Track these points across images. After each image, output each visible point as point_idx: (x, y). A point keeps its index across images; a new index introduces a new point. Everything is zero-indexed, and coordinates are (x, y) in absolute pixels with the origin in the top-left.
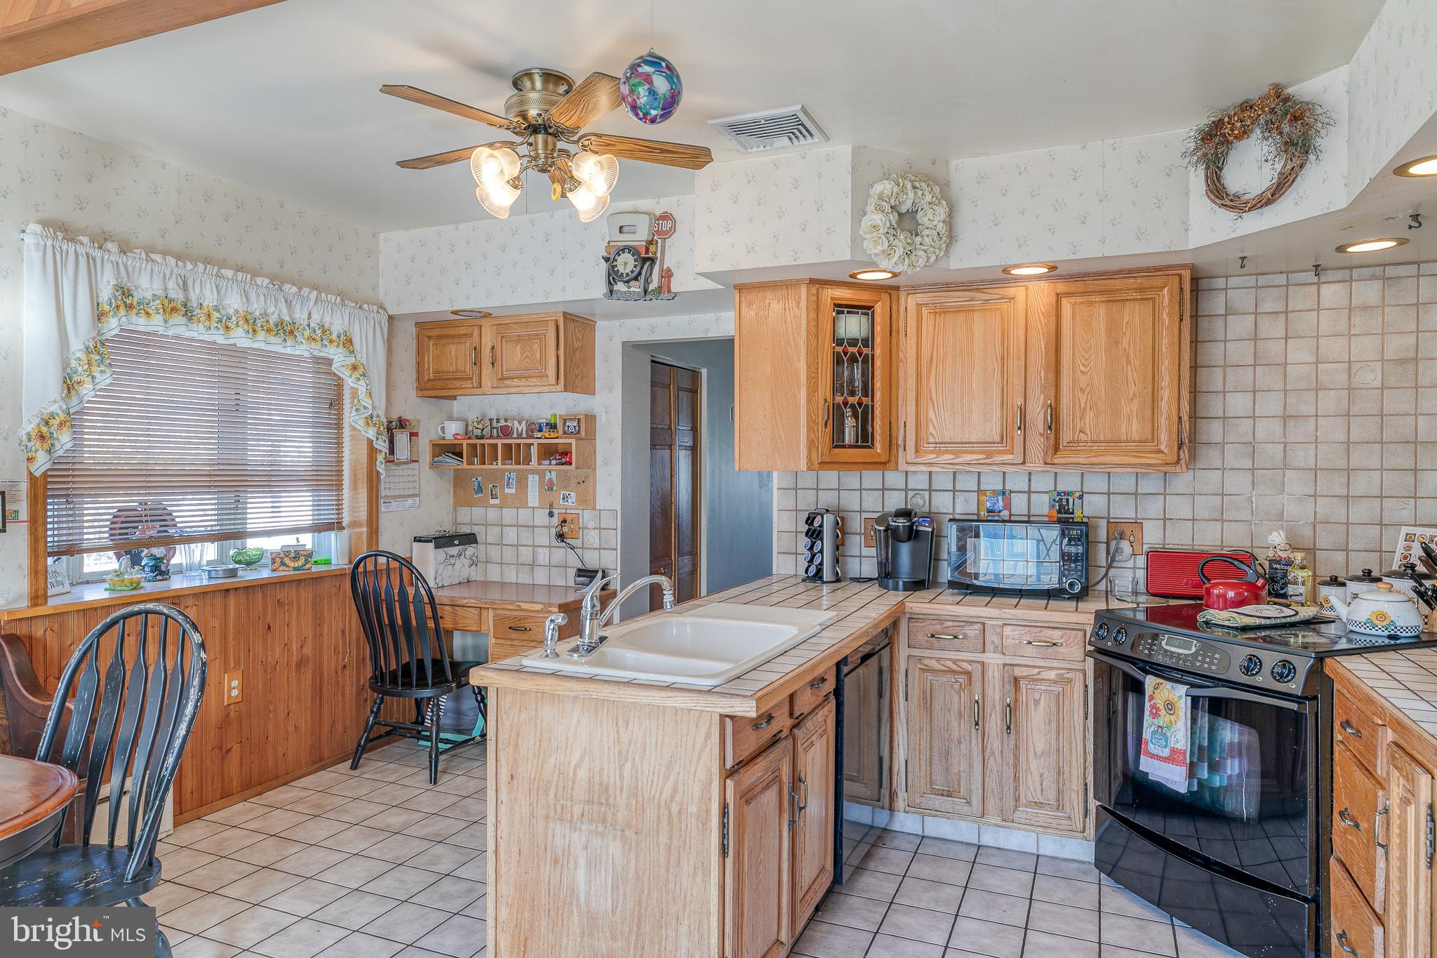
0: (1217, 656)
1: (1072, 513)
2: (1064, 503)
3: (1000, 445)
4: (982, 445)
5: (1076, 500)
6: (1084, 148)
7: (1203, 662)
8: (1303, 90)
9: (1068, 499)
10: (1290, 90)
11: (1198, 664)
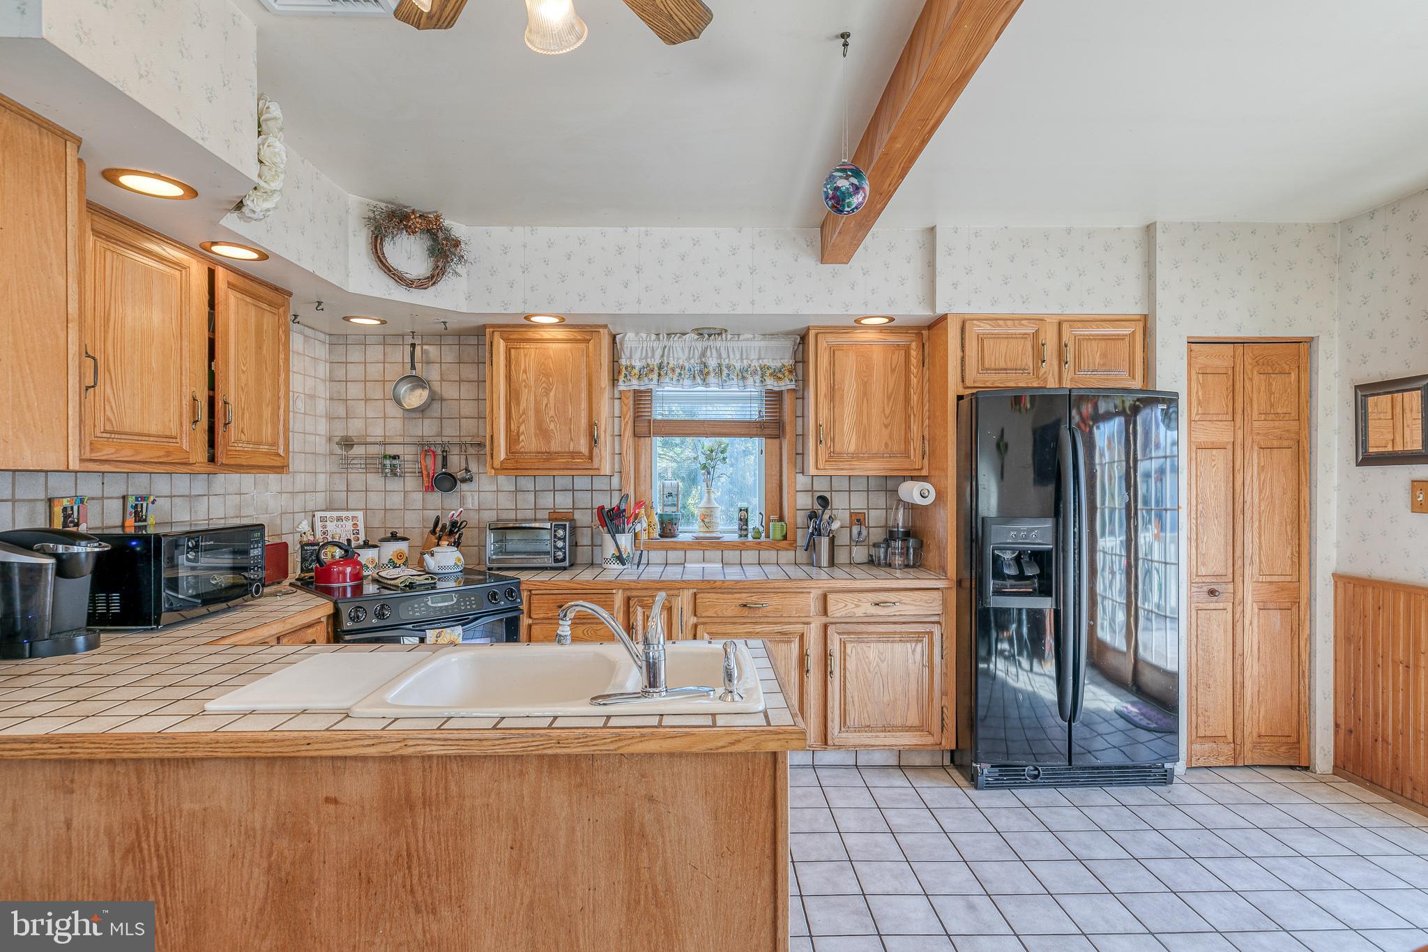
0: (472, 598)
1: (145, 520)
2: (139, 510)
3: (174, 441)
4: (136, 438)
5: (150, 505)
6: (303, 162)
7: (465, 605)
8: (458, 228)
9: (142, 505)
10: (447, 223)
11: (463, 608)
